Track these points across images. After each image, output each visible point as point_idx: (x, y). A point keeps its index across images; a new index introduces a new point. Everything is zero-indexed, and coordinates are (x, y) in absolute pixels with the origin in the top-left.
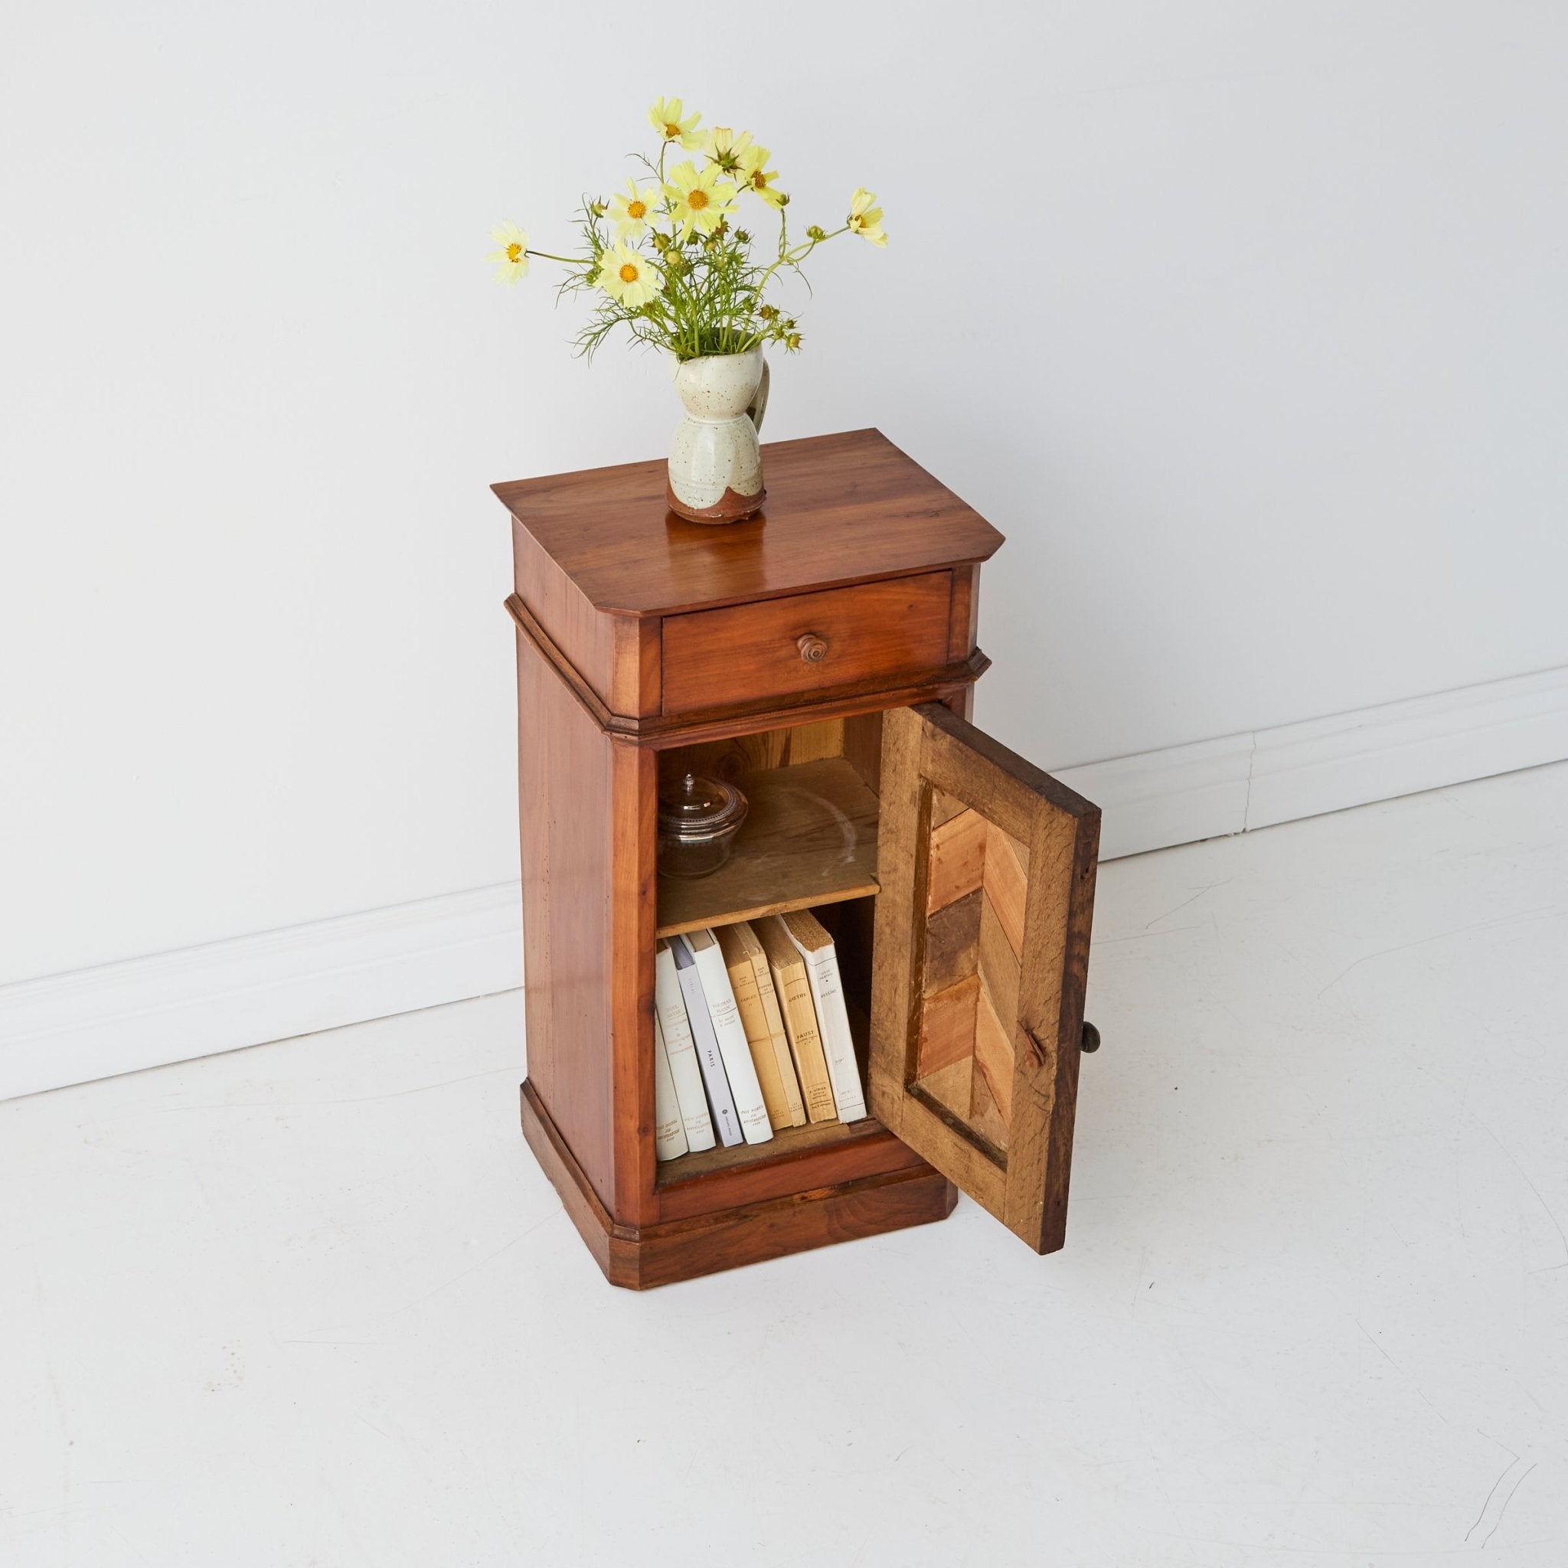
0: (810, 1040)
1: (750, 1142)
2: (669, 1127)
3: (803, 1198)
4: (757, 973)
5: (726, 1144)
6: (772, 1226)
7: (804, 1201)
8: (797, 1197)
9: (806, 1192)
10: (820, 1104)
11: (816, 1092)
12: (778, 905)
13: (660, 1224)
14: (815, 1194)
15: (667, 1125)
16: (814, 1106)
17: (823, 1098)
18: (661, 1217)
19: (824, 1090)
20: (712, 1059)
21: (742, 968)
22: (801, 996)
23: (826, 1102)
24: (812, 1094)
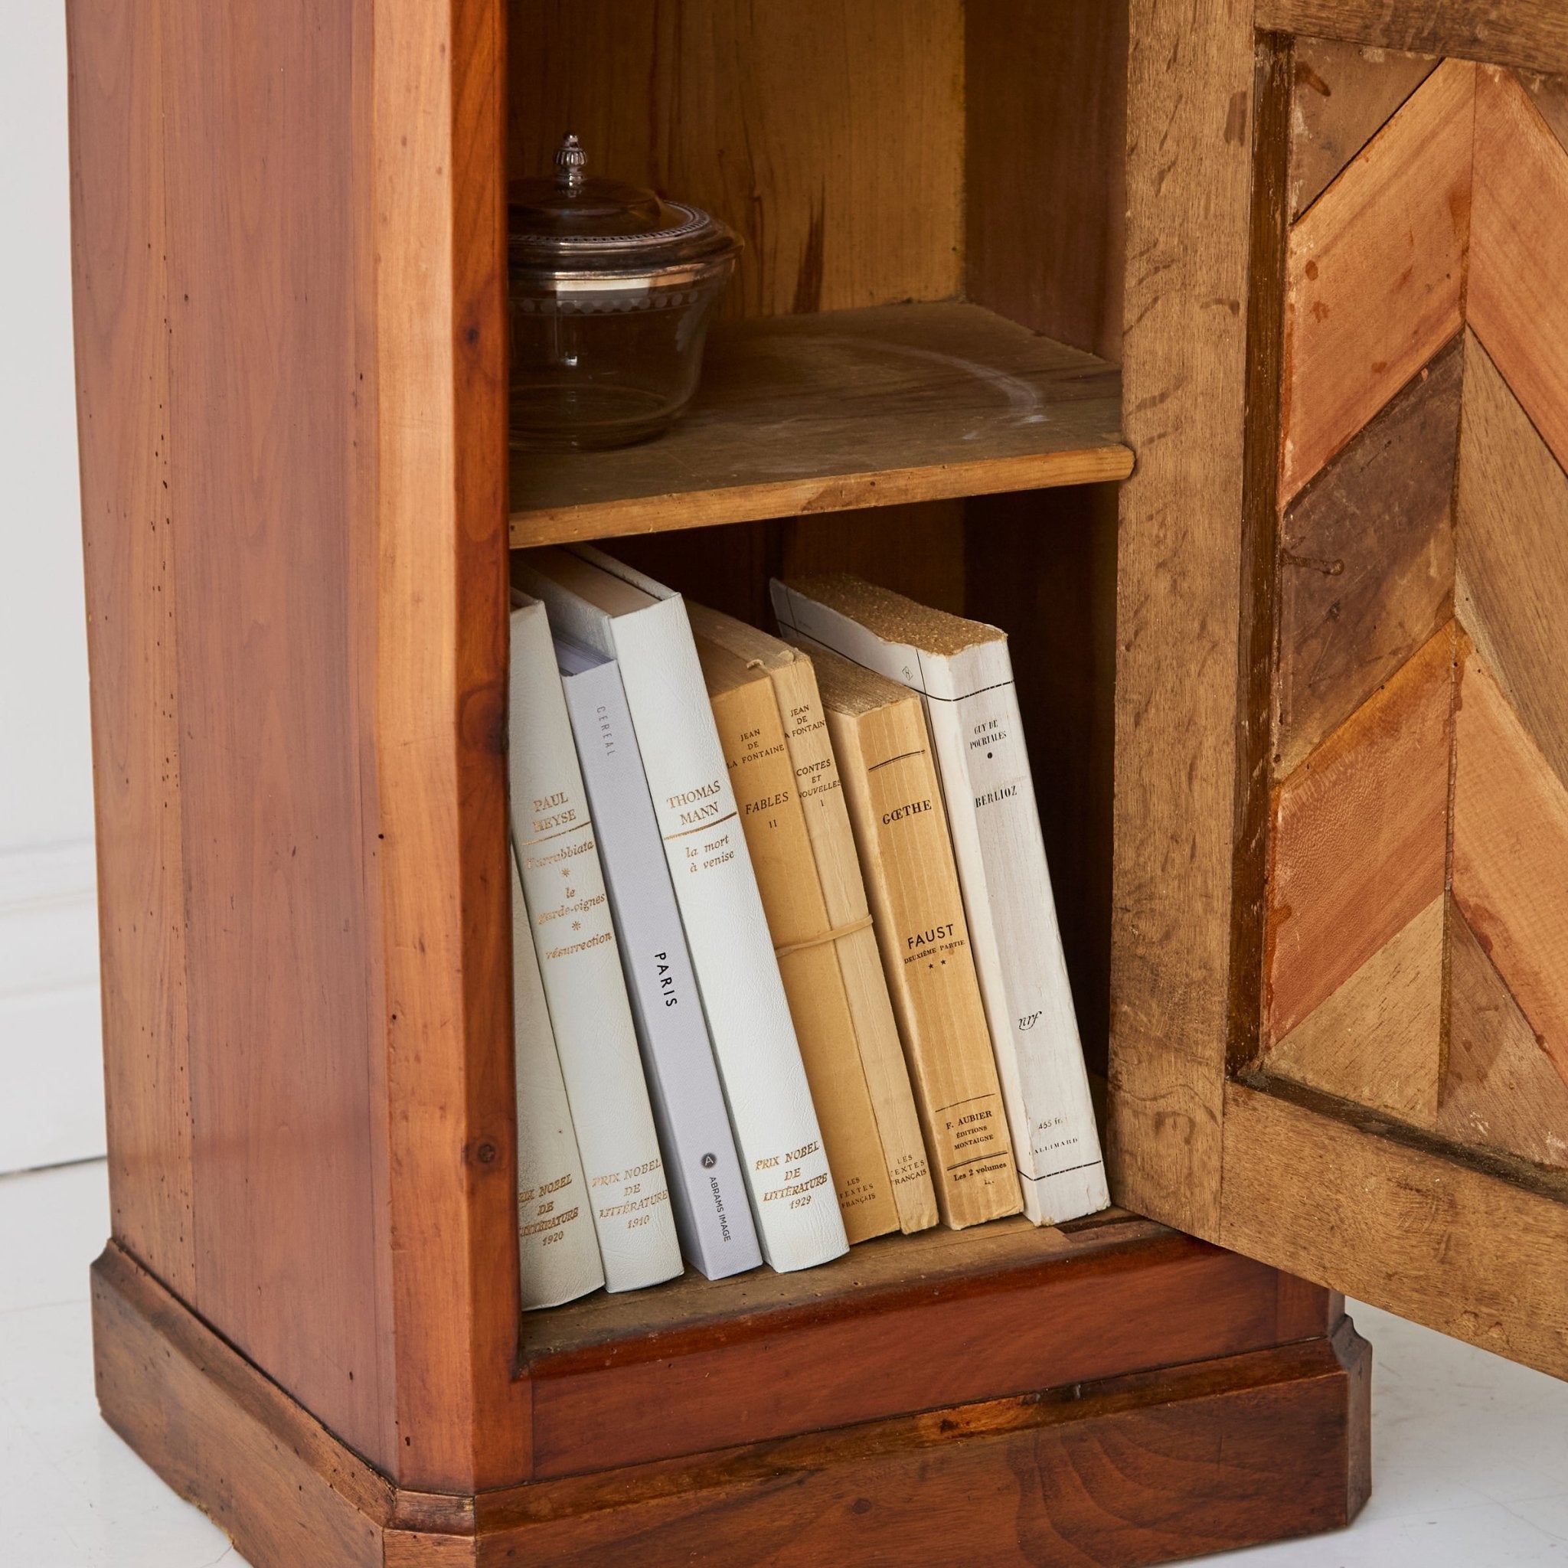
0: (943, 954)
1: (781, 1264)
2: (548, 1198)
3: (946, 1426)
4: (792, 725)
5: (715, 1268)
6: (861, 1506)
7: (948, 1434)
8: (927, 1420)
9: (953, 1407)
10: (975, 1166)
11: (966, 1127)
12: (853, 480)
13: (535, 1480)
14: (982, 1418)
15: (544, 1190)
16: (960, 1171)
17: (983, 1148)
18: (538, 1456)
19: (986, 1121)
20: (668, 981)
21: (752, 697)
22: (917, 808)
23: (995, 1161)
24: (953, 1132)
